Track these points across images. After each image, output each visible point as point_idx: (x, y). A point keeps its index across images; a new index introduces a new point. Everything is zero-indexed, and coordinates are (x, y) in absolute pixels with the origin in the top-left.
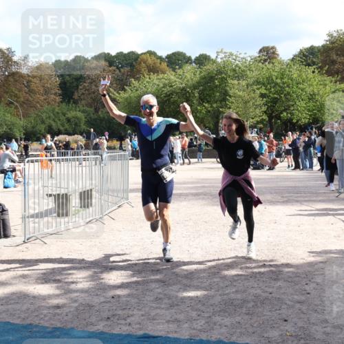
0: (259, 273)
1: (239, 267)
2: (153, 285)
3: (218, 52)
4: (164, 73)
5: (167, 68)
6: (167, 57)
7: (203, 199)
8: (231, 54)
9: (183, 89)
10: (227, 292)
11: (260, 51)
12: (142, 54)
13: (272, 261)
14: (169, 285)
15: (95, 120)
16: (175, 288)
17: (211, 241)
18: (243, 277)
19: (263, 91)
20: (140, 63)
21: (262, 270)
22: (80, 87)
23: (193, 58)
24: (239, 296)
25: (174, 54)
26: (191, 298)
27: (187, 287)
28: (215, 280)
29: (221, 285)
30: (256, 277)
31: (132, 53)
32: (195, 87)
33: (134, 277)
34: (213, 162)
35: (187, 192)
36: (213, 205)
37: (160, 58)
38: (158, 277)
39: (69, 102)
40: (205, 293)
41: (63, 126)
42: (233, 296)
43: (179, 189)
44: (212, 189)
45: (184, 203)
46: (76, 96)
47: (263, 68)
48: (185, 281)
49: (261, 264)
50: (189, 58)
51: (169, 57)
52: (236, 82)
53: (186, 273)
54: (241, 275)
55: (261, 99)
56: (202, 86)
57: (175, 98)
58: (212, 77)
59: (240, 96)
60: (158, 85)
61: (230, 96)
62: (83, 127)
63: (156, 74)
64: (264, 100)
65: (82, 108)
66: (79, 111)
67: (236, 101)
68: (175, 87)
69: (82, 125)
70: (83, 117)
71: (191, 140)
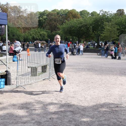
0: (115, 110)
1: (106, 107)
2: (68, 113)
3: (100, 11)
4: (78, 18)
5: (80, 16)
6: (80, 12)
8: (106, 12)
9: (86, 25)
10: (101, 120)
11: (117, 11)
12: (70, 10)
13: (121, 105)
14: (75, 114)
15: (51, 35)
16: (78, 115)
17: (94, 92)
18: (108, 112)
19: (118, 28)
20: (70, 14)
21: (117, 109)
22: (46, 22)
23: (90, 13)
24: (106, 122)
25: (83, 11)
26: (85, 122)
27: (83, 116)
28: (96, 113)
29: (98, 116)
30: (114, 113)
31: (67, 10)
32: (91, 25)
33: (60, 108)
36: (96, 75)
37: (77, 12)
38: (71, 109)
39: (41, 28)
40: (91, 119)
41: (38, 37)
42: (103, 122)
43: (82, 66)
45: (84, 73)
46: (44, 26)
47: (118, 18)
48: (82, 112)
49: (116, 106)
50: (89, 13)
51: (81, 12)
52: (107, 23)
53: (83, 108)
54: (107, 111)
55: (117, 31)
56: (94, 24)
57: (82, 29)
58: (98, 21)
59: (109, 29)
60: (76, 23)
61: (104, 29)
62: (46, 38)
63: (76, 19)
64: (118, 31)
65: (46, 31)
66: (45, 31)
67: (107, 31)
68: (83, 24)
69: (46, 37)
70: (46, 34)
71: (88, 45)
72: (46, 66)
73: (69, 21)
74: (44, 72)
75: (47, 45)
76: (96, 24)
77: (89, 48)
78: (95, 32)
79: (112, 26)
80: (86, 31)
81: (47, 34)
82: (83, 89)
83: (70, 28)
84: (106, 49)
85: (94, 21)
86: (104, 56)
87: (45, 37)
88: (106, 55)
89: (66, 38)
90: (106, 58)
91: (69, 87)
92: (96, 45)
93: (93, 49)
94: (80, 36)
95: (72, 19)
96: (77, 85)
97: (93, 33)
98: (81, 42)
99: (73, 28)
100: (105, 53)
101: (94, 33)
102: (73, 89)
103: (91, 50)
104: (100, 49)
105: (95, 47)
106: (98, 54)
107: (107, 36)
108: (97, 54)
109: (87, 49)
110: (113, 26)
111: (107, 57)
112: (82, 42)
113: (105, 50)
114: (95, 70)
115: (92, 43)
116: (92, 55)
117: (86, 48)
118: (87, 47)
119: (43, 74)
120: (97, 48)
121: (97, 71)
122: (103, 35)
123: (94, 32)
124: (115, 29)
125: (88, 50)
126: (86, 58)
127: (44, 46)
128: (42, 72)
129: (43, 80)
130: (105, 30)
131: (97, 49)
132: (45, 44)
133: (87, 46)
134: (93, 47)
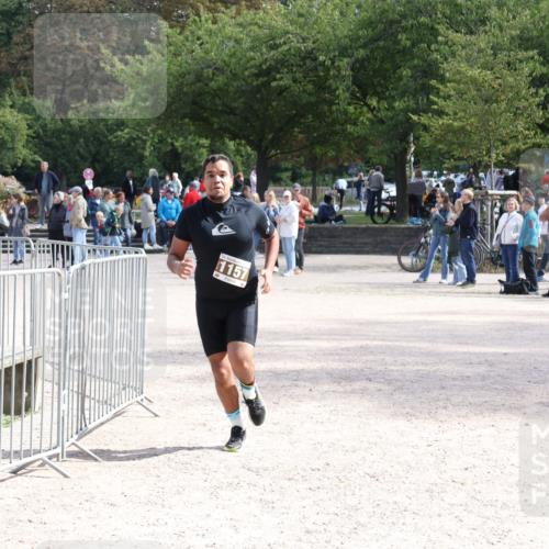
7: (364, 391)
9: (310, 55)
19: (540, 69)
22: (16, 38)
32: (344, 51)
34: (389, 267)
35: (315, 365)
43: (294, 357)
44: (388, 359)
52: (459, 38)
55: (533, 90)
56: (364, 46)
57: (284, 80)
58: (392, 22)
59: (474, 81)
60: (238, 41)
61: (442, 80)
62: (23, 153)
63: (234, 8)
64: (541, 91)
65: (20, 100)
66: (12, 107)
67: (461, 94)
68: (286, 48)
69: (19, 145)
70: (23, 125)
71: (328, 199)
72: (30, 362)
73: (183, 28)
74: (18, 412)
75: (32, 205)
76: (381, 43)
77: (340, 218)
78: (374, 102)
79: (495, 55)
80: (313, 99)
81: (30, 127)
82: (308, 532)
83: (199, 78)
84: (457, 222)
85: (369, 24)
86: (450, 277)
87: (13, 149)
88: (460, 266)
89: (169, 148)
90: (463, 285)
91: (208, 515)
92: (384, 195)
93: (366, 230)
94: (270, 136)
95: (210, 10)
96: (269, 497)
97: (365, 109)
98: (277, 181)
99: (221, 79)
100: (452, 254)
101: (372, 110)
102: (236, 529)
103: (356, 231)
104: (417, 222)
105: (384, 209)
106: (407, 260)
107: (463, 128)
108: (393, 259)
109: (327, 225)
110: (502, 56)
111: (471, 280)
112: (286, 175)
113: (451, 231)
114: (389, 382)
115: (358, 185)
116: (360, 268)
117: (317, 219)
118: (326, 215)
119: (8, 423)
120: (392, 216)
121: (401, 388)
122: (437, 123)
123: (368, 106)
124: (519, 79)
125: (332, 234)
126: (317, 290)
127: (10, 217)
128: (7, 412)
129: (15, 472)
130: (450, 88)
131: (394, 225)
132: (15, 200)
133: (322, 209)
134: (364, 209)
